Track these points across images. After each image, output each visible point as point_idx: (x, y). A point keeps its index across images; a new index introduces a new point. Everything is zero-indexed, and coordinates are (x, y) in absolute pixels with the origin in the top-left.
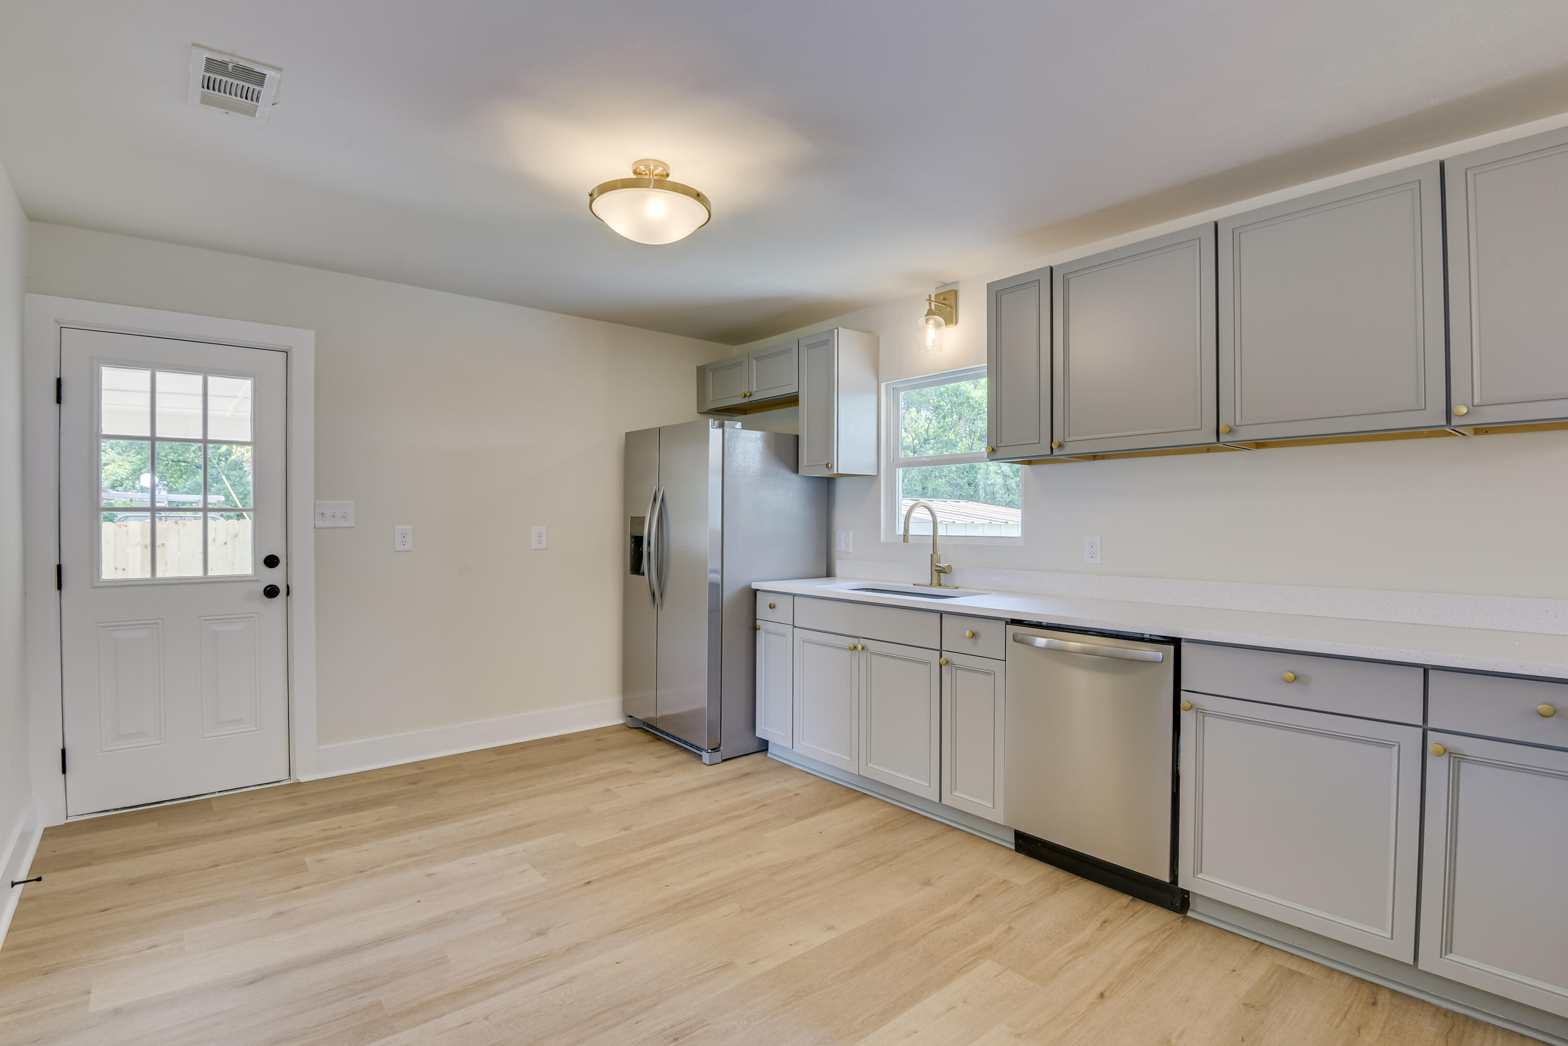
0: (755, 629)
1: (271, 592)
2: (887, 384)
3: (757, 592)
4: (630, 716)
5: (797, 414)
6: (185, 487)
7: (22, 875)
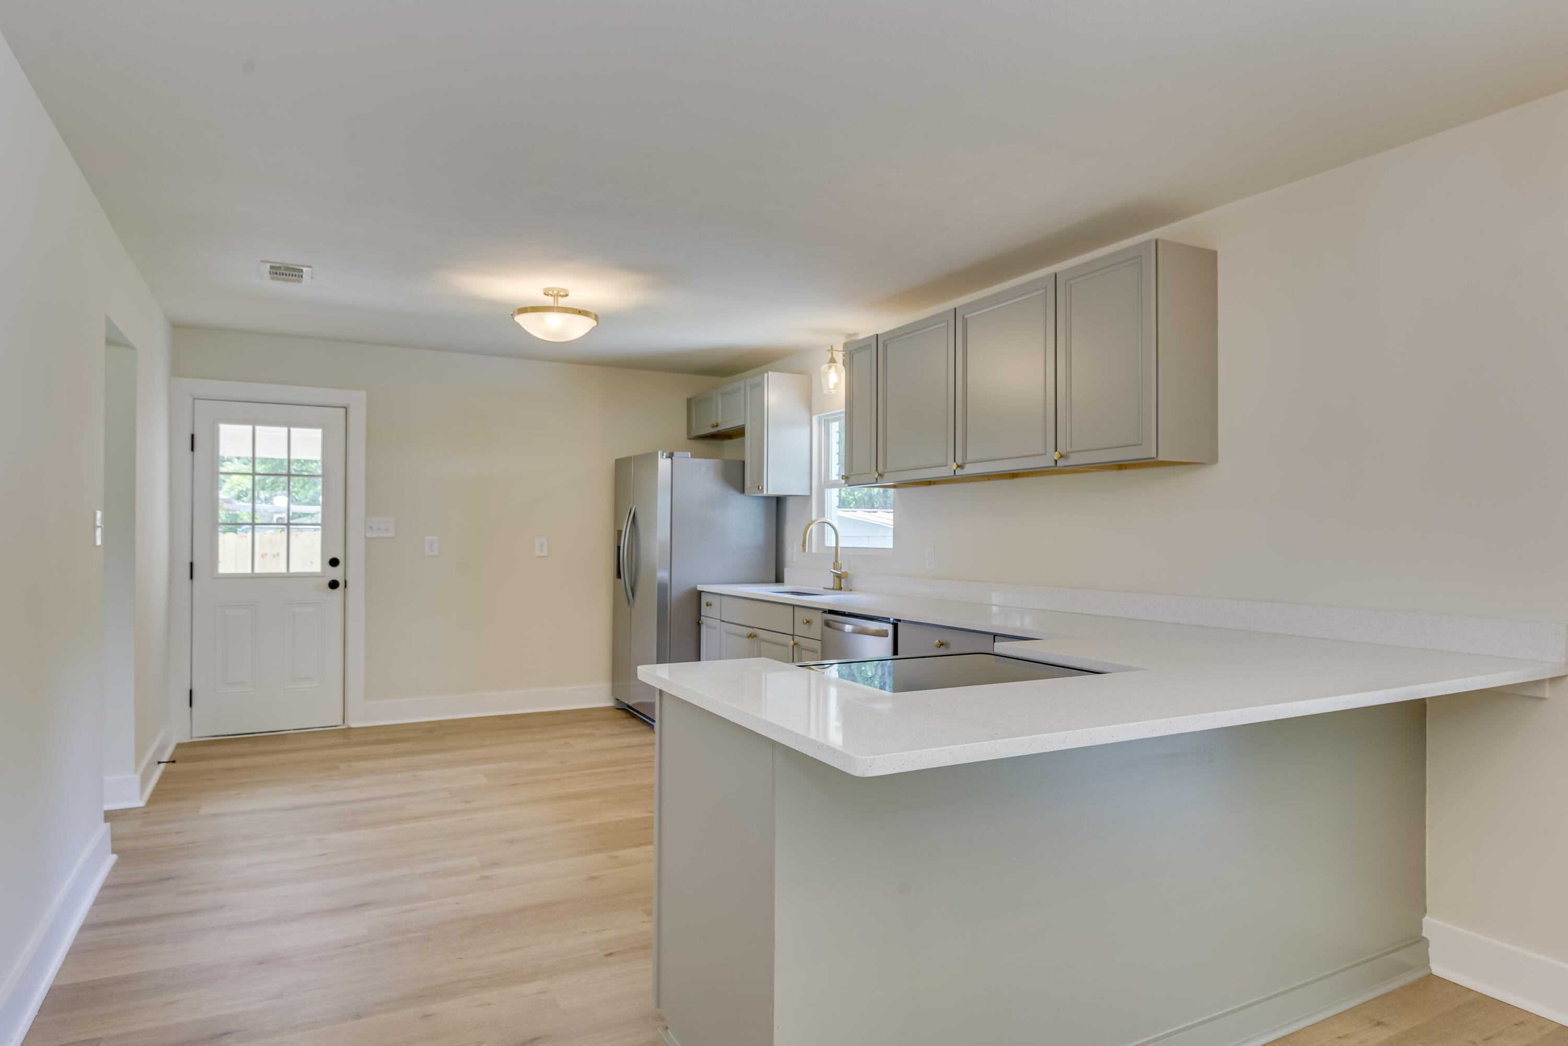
0: (699, 624)
1: (334, 585)
2: (819, 417)
3: (702, 593)
4: (617, 699)
5: (743, 444)
6: (306, 497)
7: (166, 758)
